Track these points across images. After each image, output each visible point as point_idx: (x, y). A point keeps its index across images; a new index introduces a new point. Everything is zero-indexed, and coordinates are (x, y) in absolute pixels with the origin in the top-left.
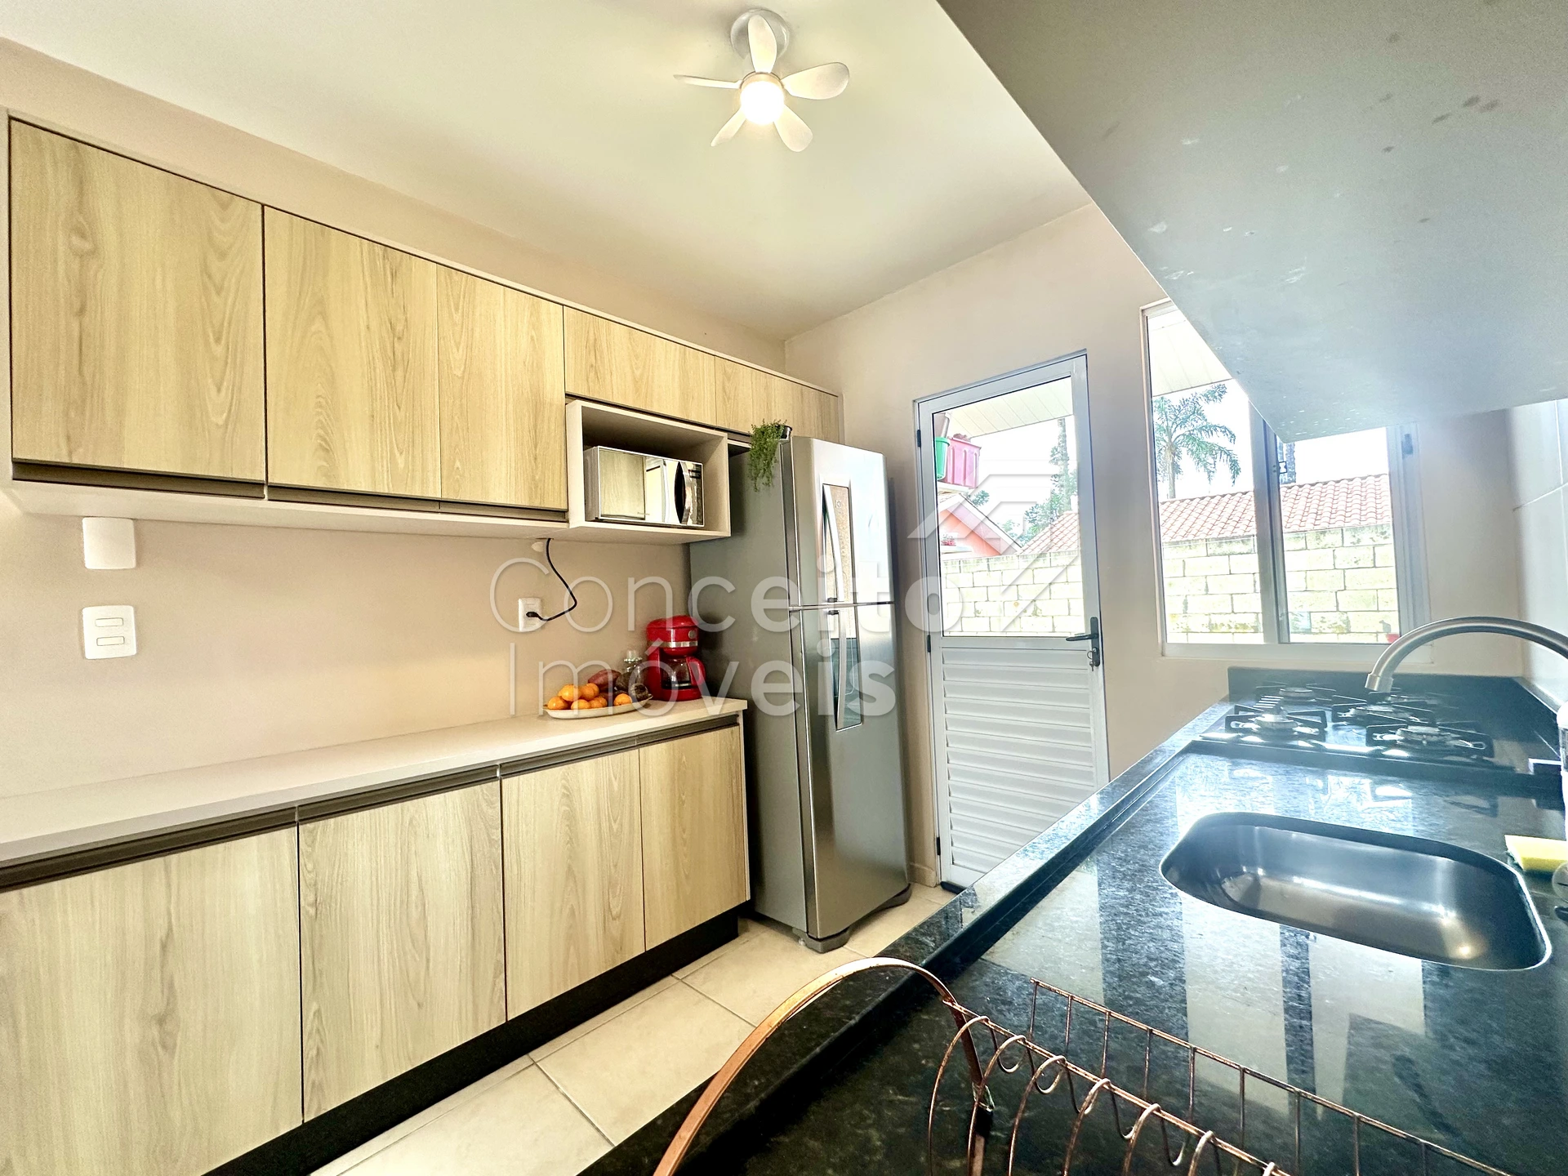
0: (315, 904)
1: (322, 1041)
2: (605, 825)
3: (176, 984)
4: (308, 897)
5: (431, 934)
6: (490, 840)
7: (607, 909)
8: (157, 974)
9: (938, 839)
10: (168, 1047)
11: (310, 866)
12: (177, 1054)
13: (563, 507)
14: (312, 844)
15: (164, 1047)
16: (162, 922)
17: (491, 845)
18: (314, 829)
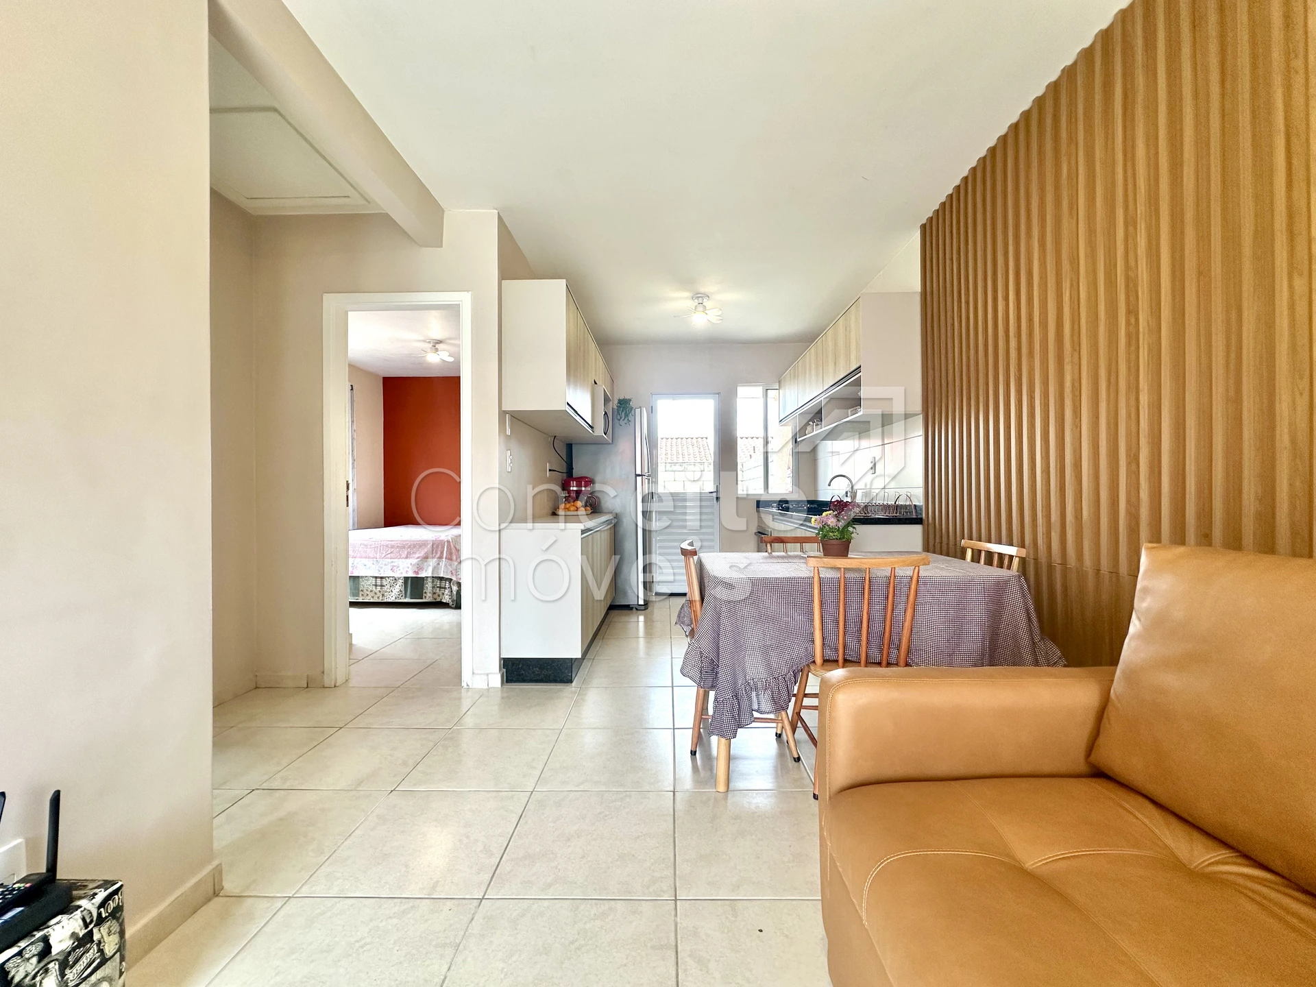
13: (593, 426)
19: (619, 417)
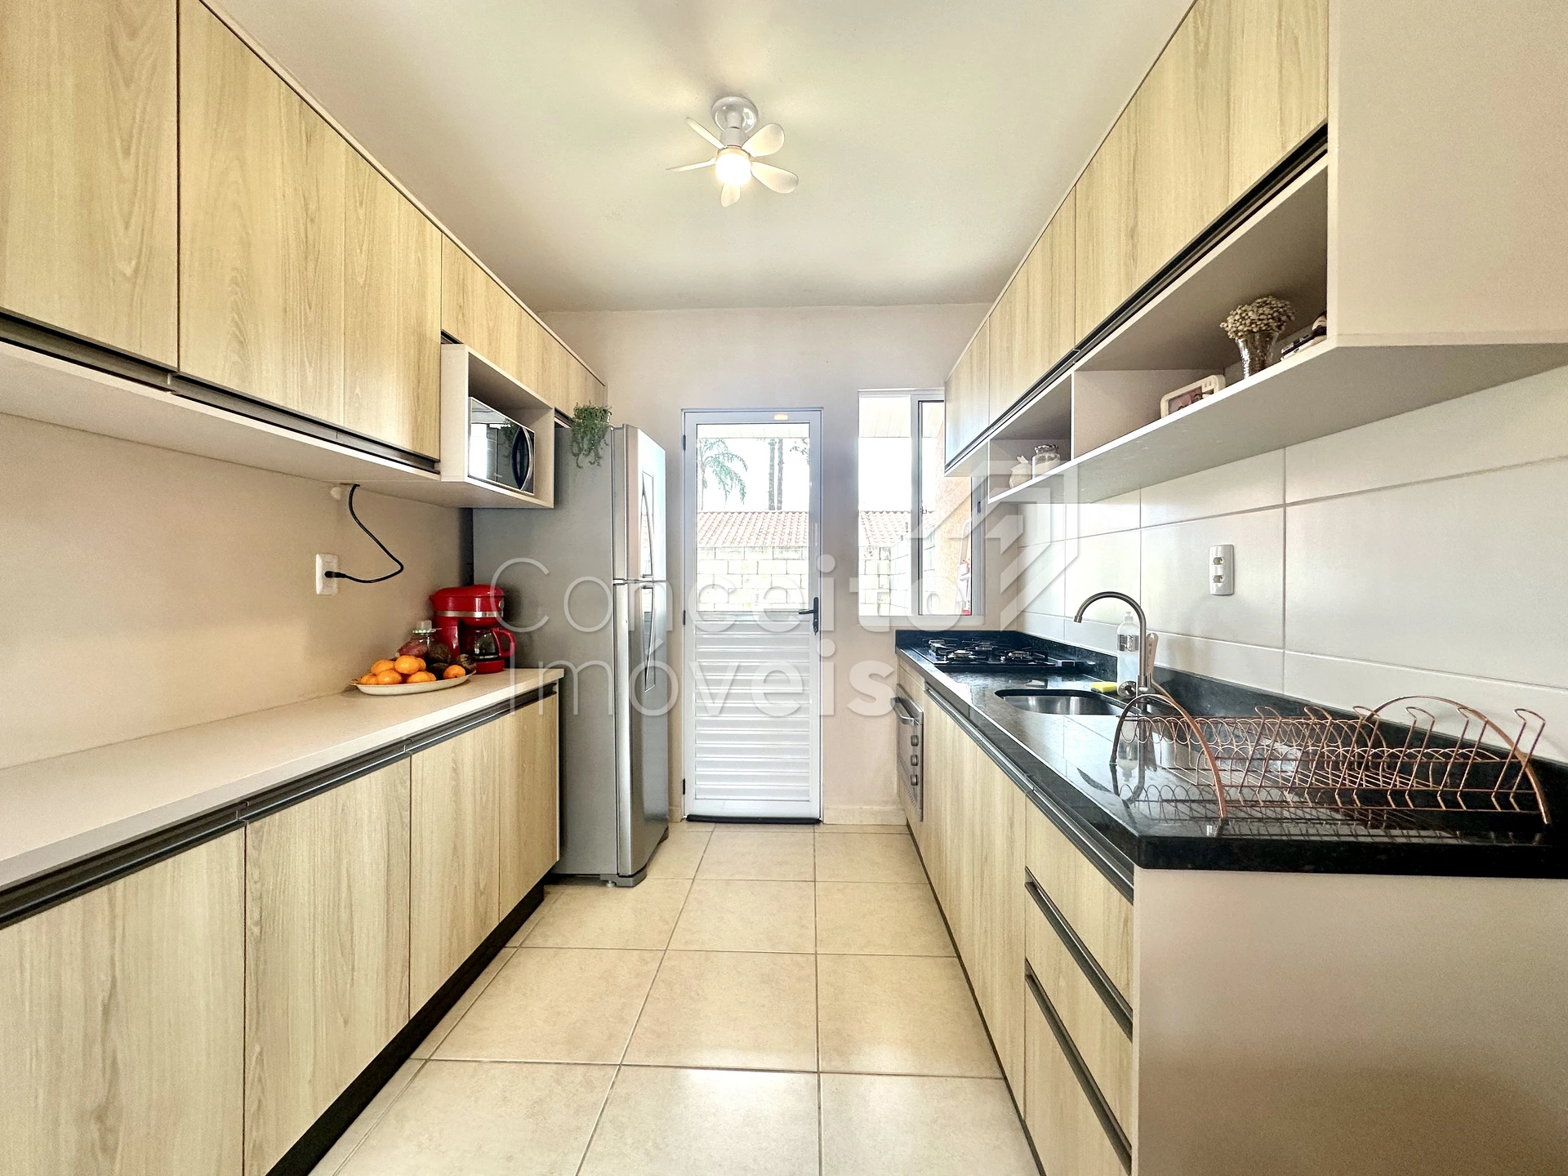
0: (260, 923)
1: (263, 1093)
2: (478, 797)
3: (119, 1056)
4: (254, 914)
5: (356, 939)
6: (402, 823)
7: (477, 884)
8: (97, 1049)
9: (684, 781)
10: (108, 1150)
11: (256, 876)
12: (119, 1157)
13: (436, 457)
14: (258, 849)
15: (104, 1149)
16: (104, 977)
17: (403, 829)
18: (261, 827)
19: (576, 450)
